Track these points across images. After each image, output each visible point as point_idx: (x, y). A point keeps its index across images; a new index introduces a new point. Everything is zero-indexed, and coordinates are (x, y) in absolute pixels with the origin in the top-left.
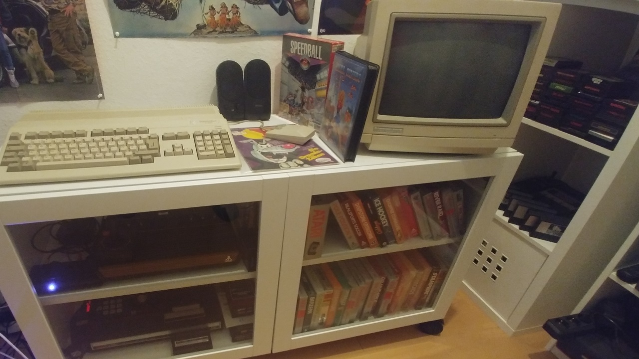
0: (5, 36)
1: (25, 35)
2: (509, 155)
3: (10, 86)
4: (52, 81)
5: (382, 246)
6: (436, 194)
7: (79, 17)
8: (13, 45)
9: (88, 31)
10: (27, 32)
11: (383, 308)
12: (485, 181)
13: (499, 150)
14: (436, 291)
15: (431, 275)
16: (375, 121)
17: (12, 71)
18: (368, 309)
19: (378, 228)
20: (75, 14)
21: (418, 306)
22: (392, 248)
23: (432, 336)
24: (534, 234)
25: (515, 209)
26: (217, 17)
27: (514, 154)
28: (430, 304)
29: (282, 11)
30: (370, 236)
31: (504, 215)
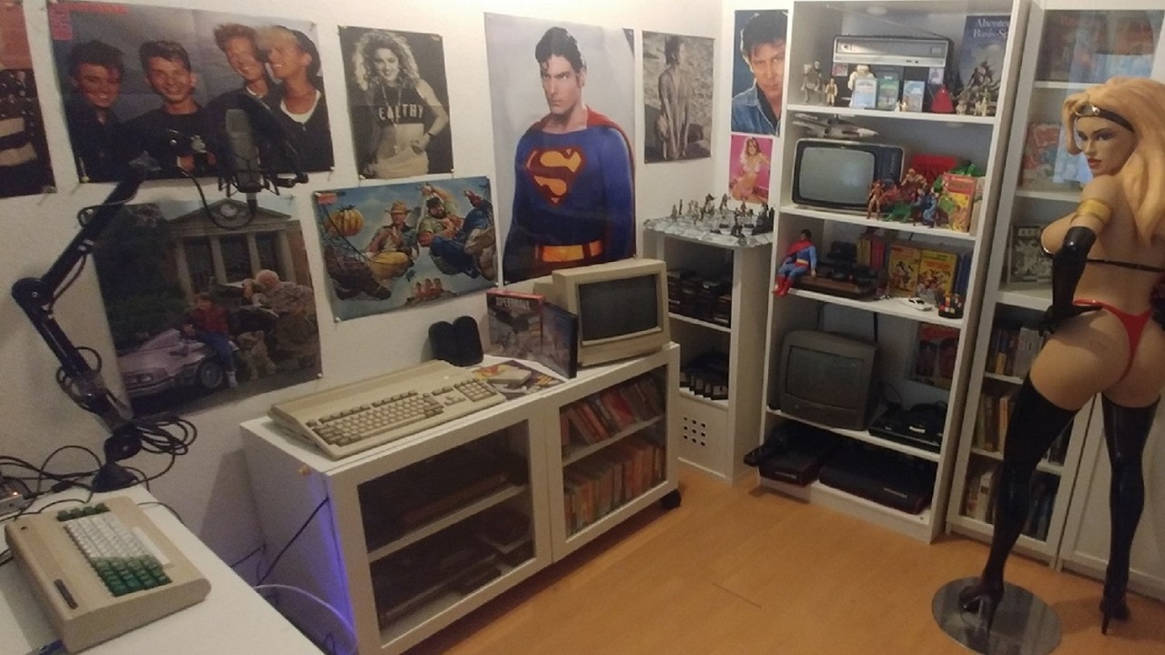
0: (231, 343)
1: (251, 338)
2: (672, 347)
3: (229, 387)
4: (272, 372)
5: (611, 437)
6: (636, 386)
7: (308, 313)
8: (237, 349)
9: (315, 323)
10: (253, 335)
11: (628, 495)
12: (665, 367)
13: (664, 346)
14: (664, 464)
15: (654, 452)
16: (583, 347)
17: (233, 373)
18: (617, 499)
19: (604, 422)
20: (304, 312)
21: (654, 484)
22: (618, 437)
23: (675, 509)
24: (714, 398)
25: (695, 383)
26: (423, 290)
27: (674, 346)
28: (664, 479)
29: (474, 275)
30: (601, 430)
31: (691, 390)
